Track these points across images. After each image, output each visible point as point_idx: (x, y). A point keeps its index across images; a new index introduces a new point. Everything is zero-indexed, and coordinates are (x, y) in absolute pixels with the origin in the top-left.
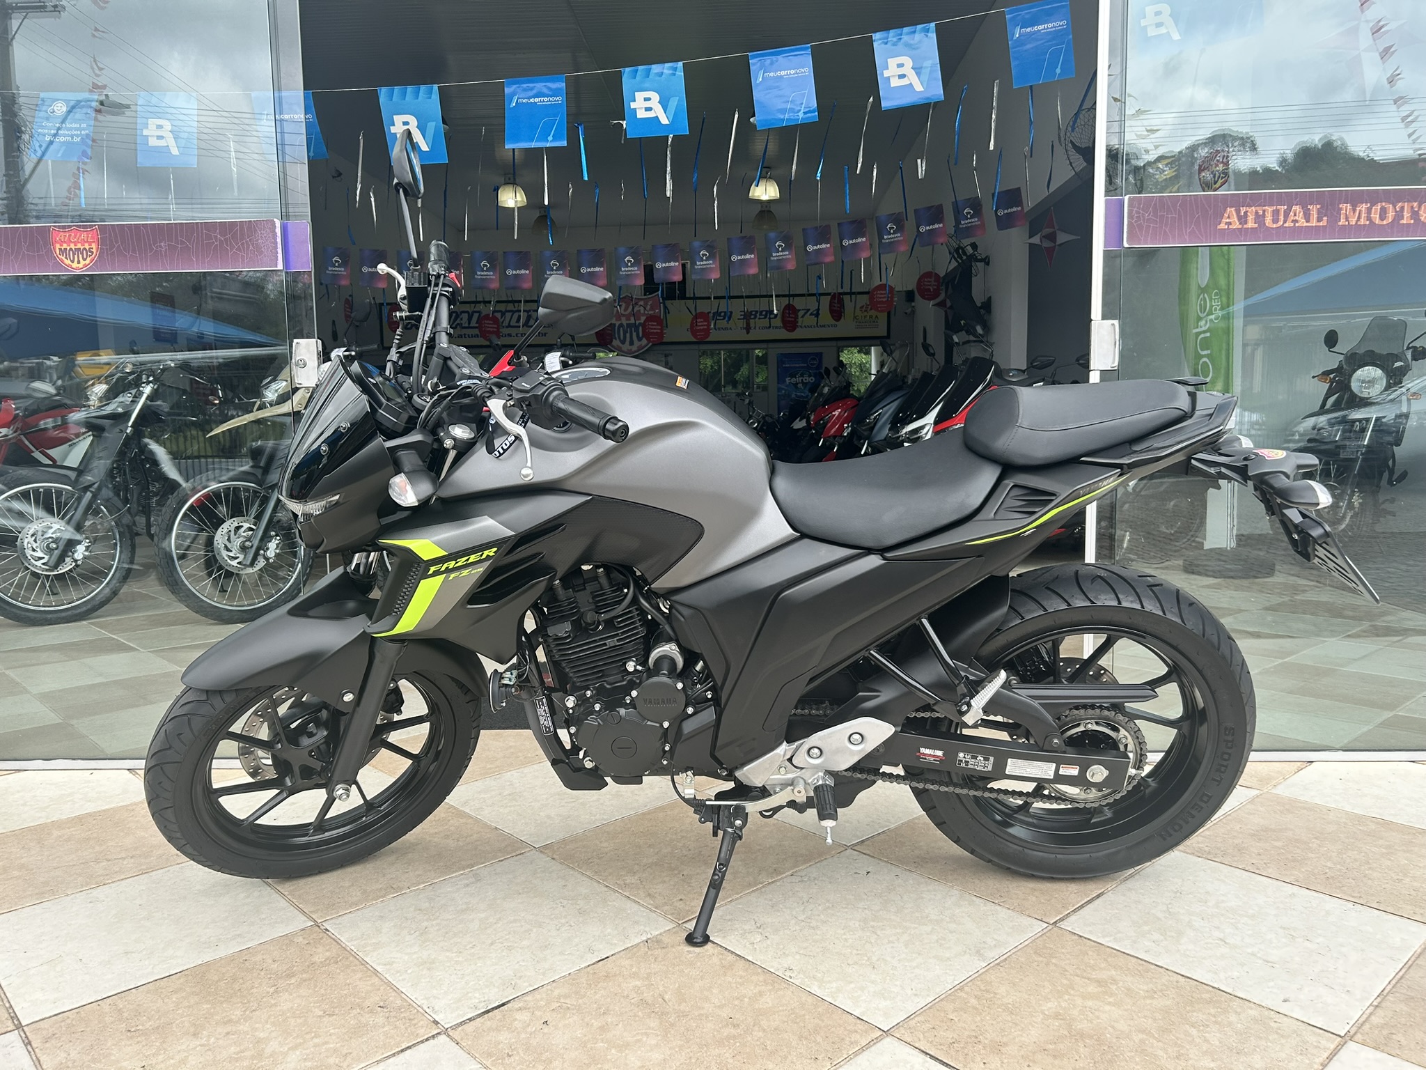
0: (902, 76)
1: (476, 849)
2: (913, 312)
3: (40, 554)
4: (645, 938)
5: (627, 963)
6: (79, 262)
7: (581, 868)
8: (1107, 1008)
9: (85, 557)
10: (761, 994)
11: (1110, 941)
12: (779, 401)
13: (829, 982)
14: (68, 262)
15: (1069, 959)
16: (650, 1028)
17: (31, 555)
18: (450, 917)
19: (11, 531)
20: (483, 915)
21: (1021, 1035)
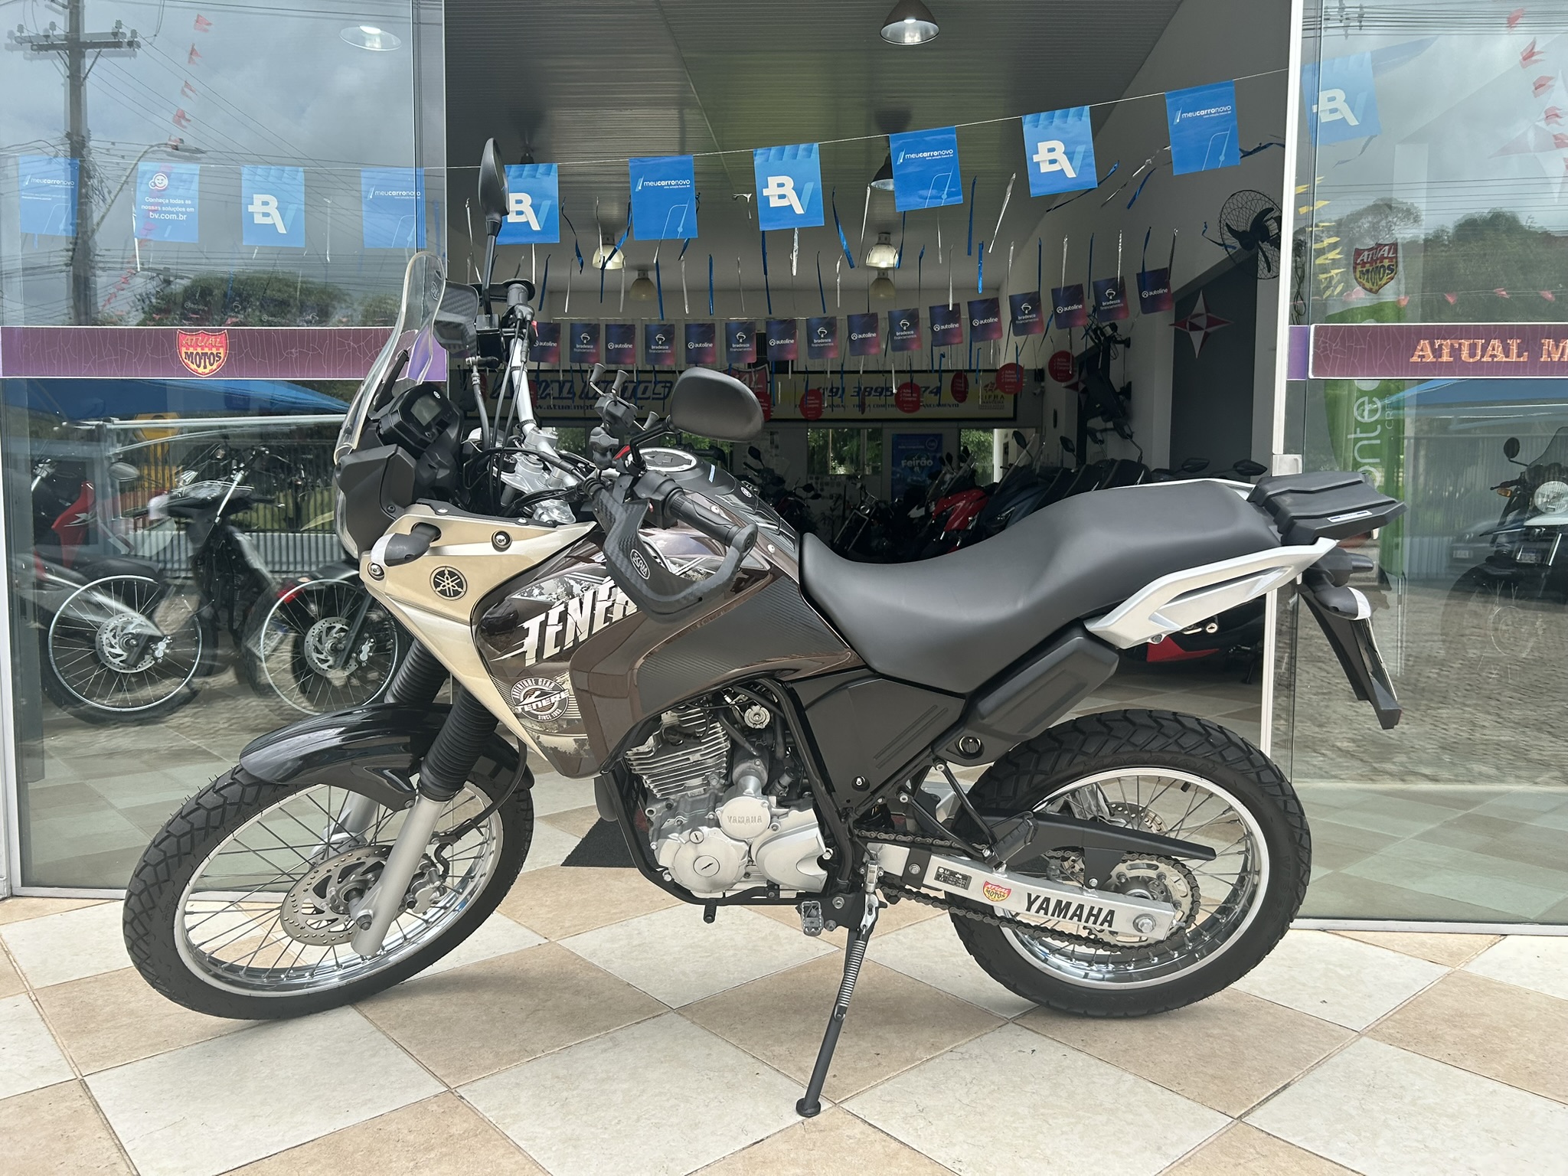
0: (1053, 162)
1: (610, 1008)
2: (1043, 393)
3: (118, 651)
5: (783, 1147)
6: (205, 367)
7: (724, 1035)
9: (165, 654)
11: (1301, 1141)
12: (892, 486)
14: (194, 367)
15: (1258, 1160)
17: (109, 652)
18: (591, 1087)
19: (89, 626)
20: (625, 1086)
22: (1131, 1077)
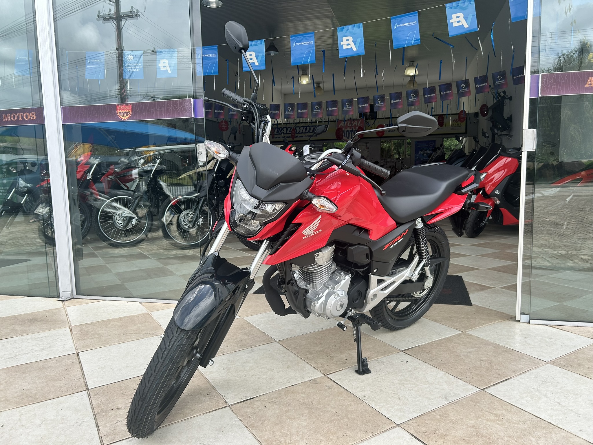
0: (459, 22)
1: (254, 340)
2: (478, 122)
3: (120, 222)
4: (310, 379)
5: (301, 387)
6: (125, 117)
7: (292, 350)
8: (497, 426)
9: (136, 223)
10: (351, 405)
11: (506, 399)
13: (380, 403)
14: (121, 117)
15: (485, 404)
16: (304, 413)
17: (118, 222)
18: (239, 364)
19: (111, 213)
20: (251, 365)
21: (455, 433)
22: (443, 373)
